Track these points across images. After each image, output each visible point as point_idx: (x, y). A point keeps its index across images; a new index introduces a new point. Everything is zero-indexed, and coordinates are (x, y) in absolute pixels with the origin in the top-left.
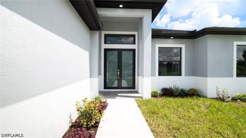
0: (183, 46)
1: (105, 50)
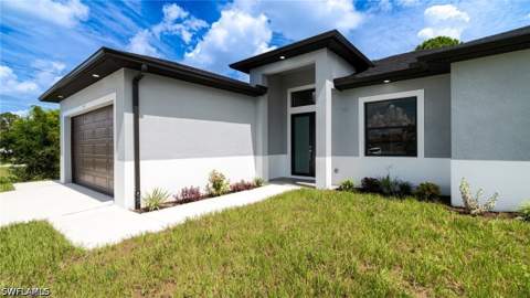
0: (420, 94)
1: (293, 116)
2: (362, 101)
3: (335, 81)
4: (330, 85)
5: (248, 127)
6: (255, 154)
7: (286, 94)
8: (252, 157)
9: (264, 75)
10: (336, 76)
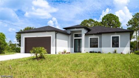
1: (75, 39)
2: (90, 37)
3: (85, 34)
4: (84, 34)
5: (67, 41)
6: (68, 47)
7: (73, 34)
8: (67, 48)
9: (71, 31)
10: (85, 33)
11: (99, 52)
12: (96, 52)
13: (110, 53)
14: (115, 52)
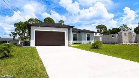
0: (78, 34)
11: (80, 44)
12: (78, 44)
13: (87, 44)
14: (90, 43)
